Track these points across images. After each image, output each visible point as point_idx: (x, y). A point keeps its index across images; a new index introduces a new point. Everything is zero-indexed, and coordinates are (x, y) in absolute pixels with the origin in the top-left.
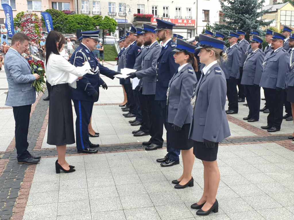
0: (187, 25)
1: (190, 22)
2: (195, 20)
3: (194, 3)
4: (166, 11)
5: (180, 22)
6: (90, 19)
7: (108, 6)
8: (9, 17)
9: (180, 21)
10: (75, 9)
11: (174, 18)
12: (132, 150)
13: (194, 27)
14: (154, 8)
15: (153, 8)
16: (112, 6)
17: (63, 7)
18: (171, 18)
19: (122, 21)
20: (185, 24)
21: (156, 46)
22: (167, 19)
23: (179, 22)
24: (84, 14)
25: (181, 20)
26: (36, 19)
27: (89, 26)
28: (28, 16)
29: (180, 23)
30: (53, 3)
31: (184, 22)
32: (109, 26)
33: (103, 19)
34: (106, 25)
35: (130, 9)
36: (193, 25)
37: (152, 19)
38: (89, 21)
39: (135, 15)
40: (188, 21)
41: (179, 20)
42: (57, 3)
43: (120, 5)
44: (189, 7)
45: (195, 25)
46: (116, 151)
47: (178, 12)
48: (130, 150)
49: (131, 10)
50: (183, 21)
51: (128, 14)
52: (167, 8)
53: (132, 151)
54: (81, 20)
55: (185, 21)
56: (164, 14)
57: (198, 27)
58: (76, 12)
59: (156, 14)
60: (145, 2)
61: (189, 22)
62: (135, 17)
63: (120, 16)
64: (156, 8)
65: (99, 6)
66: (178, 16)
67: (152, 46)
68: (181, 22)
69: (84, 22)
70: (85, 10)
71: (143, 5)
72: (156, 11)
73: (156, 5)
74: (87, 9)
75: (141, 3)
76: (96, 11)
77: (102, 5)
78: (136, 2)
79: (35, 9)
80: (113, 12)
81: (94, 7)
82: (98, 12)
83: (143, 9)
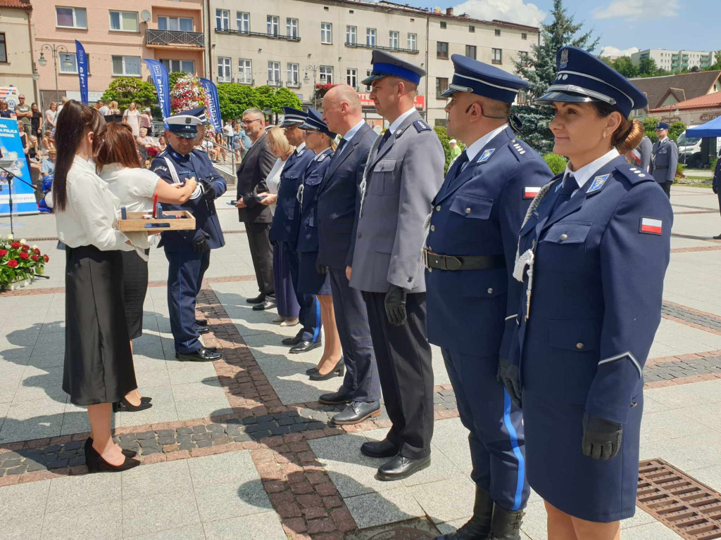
2: (423, 97)
3: (423, 64)
7: (266, 69)
10: (205, 72)
13: (422, 109)
14: (351, 72)
15: (348, 73)
16: (274, 69)
17: (181, 69)
24: (221, 83)
30: (161, 61)
35: (306, 74)
36: (421, 106)
39: (316, 86)
42: (171, 62)
43: (289, 66)
45: (423, 106)
51: (303, 85)
57: (428, 110)
60: (335, 63)
62: (317, 89)
63: (289, 88)
64: (354, 73)
65: (250, 67)
70: (224, 75)
71: (330, 69)
72: (354, 78)
73: (354, 67)
74: (228, 74)
75: (326, 63)
76: (245, 77)
77: (255, 66)
78: (317, 62)
79: (127, 73)
80: (277, 81)
81: (241, 70)
82: (248, 80)
83: (331, 74)
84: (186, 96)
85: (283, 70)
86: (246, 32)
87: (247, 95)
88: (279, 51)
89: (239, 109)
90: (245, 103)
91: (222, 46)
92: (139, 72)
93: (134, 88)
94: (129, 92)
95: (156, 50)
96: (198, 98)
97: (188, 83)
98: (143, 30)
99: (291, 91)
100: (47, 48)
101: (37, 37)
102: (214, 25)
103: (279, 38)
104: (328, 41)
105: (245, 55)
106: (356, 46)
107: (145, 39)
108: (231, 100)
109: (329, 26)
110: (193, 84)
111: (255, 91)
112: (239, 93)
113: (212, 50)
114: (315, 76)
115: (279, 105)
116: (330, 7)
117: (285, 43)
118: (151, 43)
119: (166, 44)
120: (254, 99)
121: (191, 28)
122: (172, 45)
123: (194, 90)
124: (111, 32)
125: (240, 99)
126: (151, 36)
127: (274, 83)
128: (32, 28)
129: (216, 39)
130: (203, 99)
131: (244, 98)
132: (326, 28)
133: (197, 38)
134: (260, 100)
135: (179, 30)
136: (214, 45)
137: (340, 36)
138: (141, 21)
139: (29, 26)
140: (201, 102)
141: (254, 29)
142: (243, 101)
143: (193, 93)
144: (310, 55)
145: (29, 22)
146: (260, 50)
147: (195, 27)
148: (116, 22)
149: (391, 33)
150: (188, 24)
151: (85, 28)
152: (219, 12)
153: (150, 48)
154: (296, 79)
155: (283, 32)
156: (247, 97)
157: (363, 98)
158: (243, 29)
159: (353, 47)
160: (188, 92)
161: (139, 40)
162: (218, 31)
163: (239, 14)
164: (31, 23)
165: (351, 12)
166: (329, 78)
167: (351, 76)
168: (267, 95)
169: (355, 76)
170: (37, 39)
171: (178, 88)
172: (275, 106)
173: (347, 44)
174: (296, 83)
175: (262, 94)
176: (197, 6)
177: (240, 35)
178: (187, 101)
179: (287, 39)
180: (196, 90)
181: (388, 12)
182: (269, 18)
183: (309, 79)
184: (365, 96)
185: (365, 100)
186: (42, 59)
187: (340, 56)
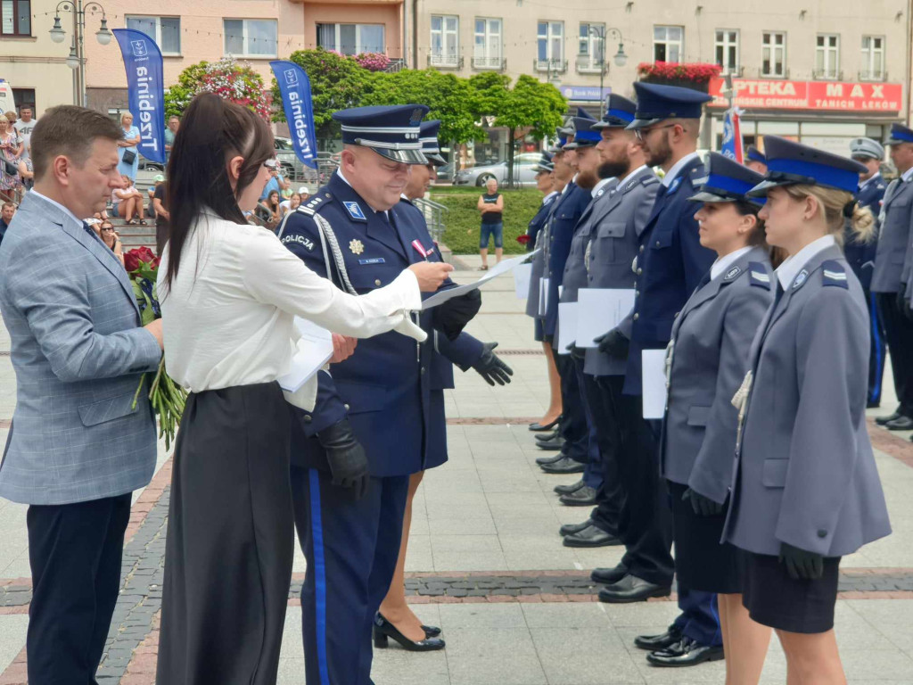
0: (867, 104)
1: (878, 92)
2: (899, 88)
3: (899, 15)
4: (773, 50)
5: (834, 95)
6: (460, 88)
7: (534, 36)
8: (146, 79)
9: (835, 90)
10: (404, 48)
11: (811, 79)
12: (545, 596)
13: (895, 113)
14: (726, 37)
15: (720, 38)
16: (550, 36)
17: (358, 43)
18: (794, 76)
19: (589, 93)
20: (858, 101)
21: (645, 182)
22: (779, 84)
23: (829, 94)
24: (439, 69)
25: (839, 87)
26: (250, 90)
27: (455, 114)
28: (220, 80)
29: (836, 99)
30: (320, 27)
31: (854, 94)
32: (532, 114)
33: (512, 86)
34: (524, 111)
35: (621, 45)
36: (893, 106)
37: (712, 84)
38: (455, 95)
39: (643, 69)
40: (868, 89)
41: (830, 87)
42: (338, 28)
43: (584, 29)
44: (874, 32)
45: (899, 106)
46: (484, 596)
47: (827, 52)
48: (537, 596)
49: (624, 49)
50: (848, 89)
51: (613, 67)
52: (779, 39)
53: (544, 602)
54: (427, 92)
55: (858, 92)
56: (767, 64)
58: (410, 62)
59: (732, 63)
60: (687, 17)
61: (874, 95)
62: (644, 75)
63: (581, 74)
64: (733, 38)
65: (499, 35)
66: (826, 67)
67: (628, 184)
68: (840, 94)
69: (437, 99)
70: (444, 51)
71: (679, 30)
72: (732, 50)
73: (734, 25)
74: (451, 49)
75: (669, 18)
76: (488, 55)
77: (511, 31)
78: (649, 17)
79: (252, 50)
80: (557, 59)
81: (480, 40)
82: (494, 60)
83: (679, 43)
92: (273, 49)
95: (307, 5)
105: (490, 9)
113: (420, 3)
127: (550, 66)
144: (630, 4)
153: (295, 1)
154: (597, 56)
157: (752, 91)
166: (675, 49)
167: (726, 44)
169: (736, 44)
174: (599, 64)
183: (626, 57)
184: (756, 88)
185: (756, 96)
186: (104, 31)
187: (700, 5)
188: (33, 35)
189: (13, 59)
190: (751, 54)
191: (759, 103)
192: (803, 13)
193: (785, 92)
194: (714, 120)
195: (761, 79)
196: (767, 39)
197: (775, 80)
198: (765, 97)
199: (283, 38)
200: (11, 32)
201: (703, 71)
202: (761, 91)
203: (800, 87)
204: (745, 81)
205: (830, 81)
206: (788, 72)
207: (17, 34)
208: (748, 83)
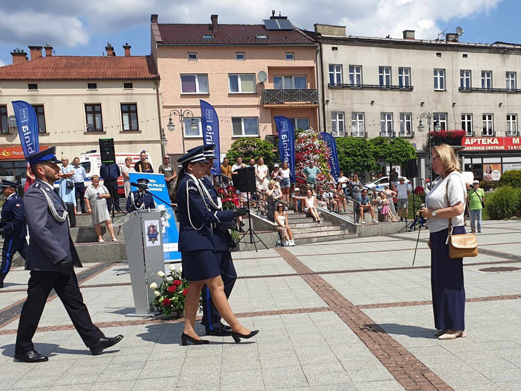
4: (487, 123)
5: (516, 143)
7: (379, 120)
9: (516, 141)
10: (320, 127)
11: (505, 136)
14: (466, 117)
15: (463, 118)
16: (387, 120)
17: (296, 126)
18: (498, 134)
22: (491, 139)
23: (514, 143)
24: (336, 137)
25: (518, 139)
29: (517, 145)
35: (420, 122)
37: (463, 139)
39: (429, 135)
41: (514, 139)
43: (402, 116)
47: (511, 123)
51: (417, 134)
52: (490, 118)
56: (485, 129)
59: (469, 130)
60: (449, 110)
63: (402, 137)
64: (469, 118)
65: (363, 120)
66: (511, 130)
68: (518, 143)
70: (338, 130)
71: (444, 115)
72: (469, 123)
73: (469, 112)
74: (341, 129)
75: (440, 109)
76: (358, 131)
77: (369, 119)
78: (430, 109)
79: (246, 134)
80: (390, 131)
81: (354, 124)
82: (361, 133)
83: (445, 121)
84: (307, 149)
85: (396, 121)
86: (359, 85)
87: (362, 147)
88: (392, 102)
89: (355, 161)
90: (361, 155)
91: (336, 101)
92: (257, 132)
93: (255, 147)
94: (250, 152)
95: (272, 109)
96: (319, 150)
97: (309, 137)
98: (260, 91)
99: (405, 140)
100: (174, 113)
101: (164, 105)
102: (327, 80)
103: (392, 89)
104: (442, 87)
105: (358, 108)
106: (470, 90)
107: (262, 99)
108: (346, 153)
109: (442, 72)
110: (314, 137)
111: (369, 143)
112: (354, 146)
113: (326, 106)
114: (429, 123)
115: (393, 155)
116: (443, 53)
117: (397, 94)
118: (268, 103)
119: (282, 103)
120: (369, 151)
121: (306, 86)
122: (287, 104)
123: (315, 143)
124: (230, 95)
125: (356, 152)
126: (268, 97)
127: (387, 135)
128: (160, 96)
129: (330, 95)
130: (323, 152)
131: (359, 151)
132: (438, 74)
133: (311, 95)
134: (374, 152)
135: (294, 89)
136: (328, 101)
137: (453, 81)
138: (258, 82)
139: (158, 95)
140: (321, 155)
141: (366, 81)
142: (358, 153)
143: (314, 147)
144: (422, 103)
145: (158, 91)
146: (372, 102)
147: (309, 84)
148: (234, 85)
149: (507, 74)
150: (302, 83)
151: (207, 93)
152: (331, 67)
153: (267, 108)
154: (408, 129)
155: (395, 82)
156: (362, 149)
157: (479, 143)
158: (355, 83)
159: (468, 92)
160: (309, 145)
161: (256, 101)
162: (331, 86)
163: (351, 68)
164: (159, 92)
165: (465, 56)
166: (443, 124)
167: (466, 121)
168: (381, 146)
169: (471, 121)
170: (164, 107)
171: (299, 142)
172: (390, 156)
173: (461, 89)
174: (409, 132)
175: (377, 145)
176: (310, 63)
177: (353, 89)
178: (309, 154)
179: (400, 88)
180: (317, 143)
181: (504, 53)
182: (381, 69)
183: (423, 127)
184: (481, 141)
185: (481, 145)
186: (171, 124)
187: (454, 102)
188: (140, 130)
189: (130, 142)
190: (478, 125)
191: (483, 148)
192: (500, 104)
193: (494, 143)
194: (463, 157)
195: (483, 137)
196: (484, 118)
197: (489, 137)
198: (485, 145)
199: (262, 126)
200: (128, 129)
201: (459, 134)
202: (483, 143)
203: (500, 139)
204: (476, 138)
205: (514, 137)
206: (495, 133)
207: (131, 130)
208: (477, 139)
